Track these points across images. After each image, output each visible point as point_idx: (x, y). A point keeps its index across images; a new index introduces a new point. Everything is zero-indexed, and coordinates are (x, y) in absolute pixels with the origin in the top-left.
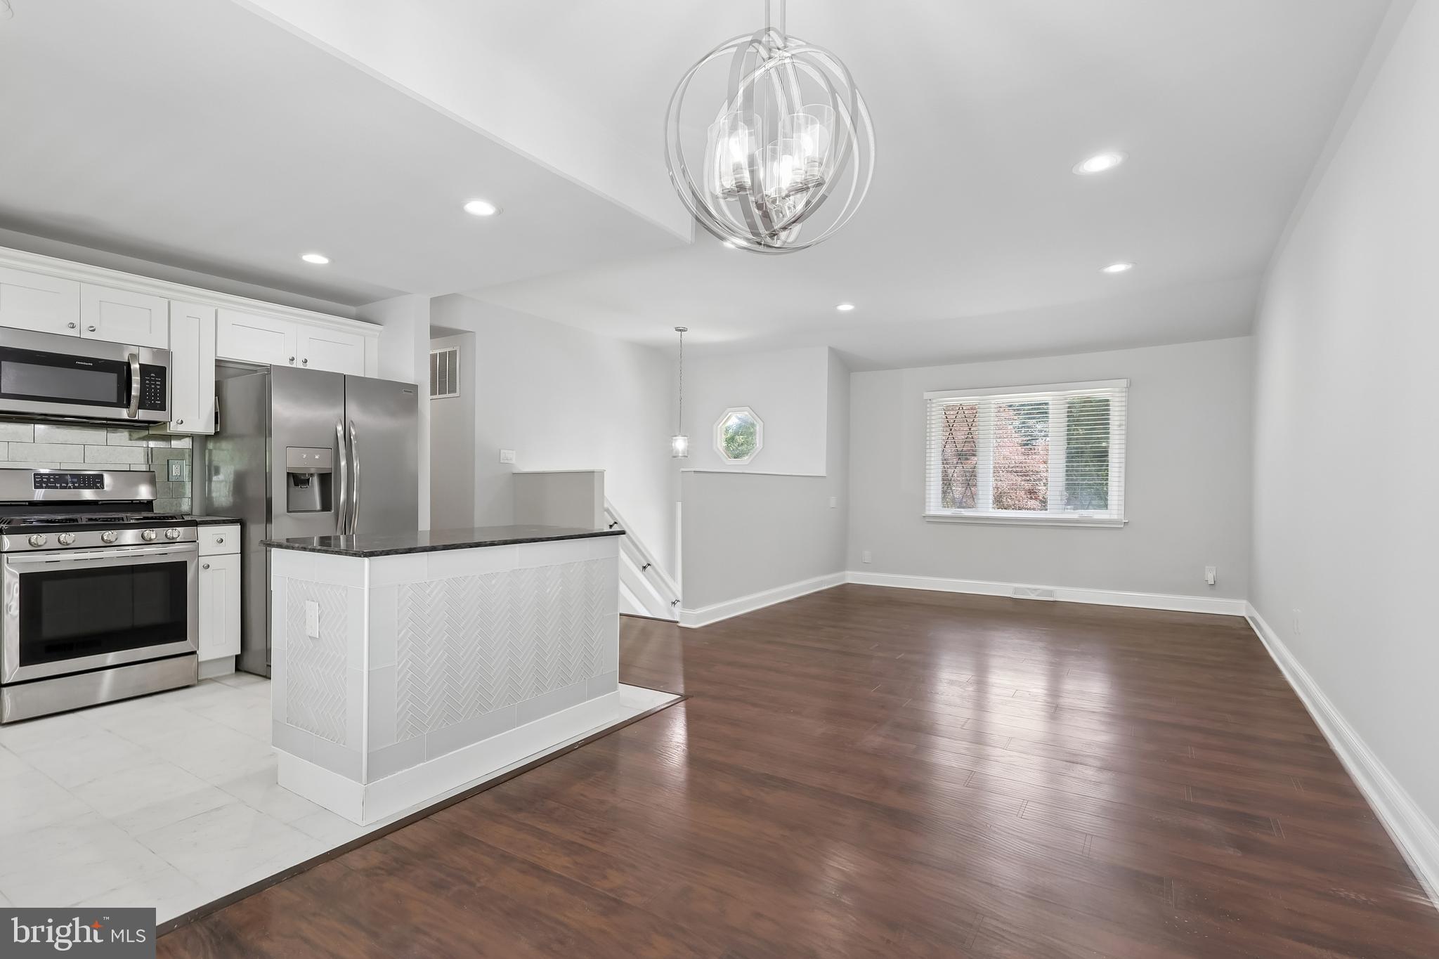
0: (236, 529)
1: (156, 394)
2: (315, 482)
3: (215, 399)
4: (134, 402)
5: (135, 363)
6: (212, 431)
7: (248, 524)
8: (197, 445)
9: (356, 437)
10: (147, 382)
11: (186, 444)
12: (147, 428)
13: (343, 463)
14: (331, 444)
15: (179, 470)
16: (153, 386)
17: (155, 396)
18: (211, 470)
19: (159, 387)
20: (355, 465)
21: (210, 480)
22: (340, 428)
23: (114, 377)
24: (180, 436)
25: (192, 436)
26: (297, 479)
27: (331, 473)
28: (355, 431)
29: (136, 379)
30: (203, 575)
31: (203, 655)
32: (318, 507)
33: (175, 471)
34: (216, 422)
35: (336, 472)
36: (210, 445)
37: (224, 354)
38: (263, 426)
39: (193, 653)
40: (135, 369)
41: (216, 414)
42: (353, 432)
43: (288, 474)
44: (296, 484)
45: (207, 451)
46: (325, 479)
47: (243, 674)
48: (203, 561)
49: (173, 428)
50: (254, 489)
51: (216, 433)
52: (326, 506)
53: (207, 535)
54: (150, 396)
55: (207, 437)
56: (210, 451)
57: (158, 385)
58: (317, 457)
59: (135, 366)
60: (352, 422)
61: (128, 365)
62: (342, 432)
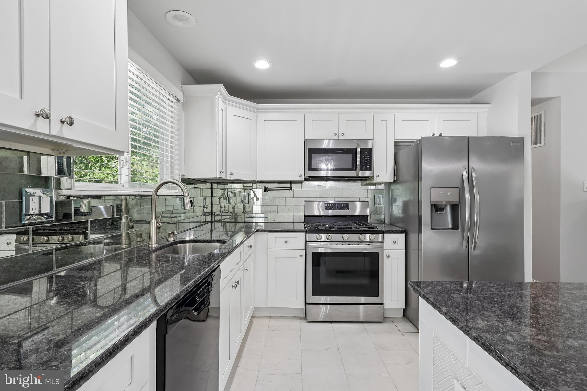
0: (403, 235)
1: (367, 162)
2: (448, 209)
3: (394, 163)
4: (358, 168)
5: (358, 148)
6: (392, 180)
7: (409, 233)
8: (387, 187)
9: (476, 178)
10: (364, 157)
11: (382, 187)
12: (366, 180)
13: (467, 196)
14: (459, 185)
15: (379, 200)
16: (366, 159)
17: (367, 164)
18: (392, 200)
19: (368, 159)
20: (476, 197)
21: (392, 206)
22: (465, 173)
23: (350, 156)
24: (380, 183)
25: (385, 183)
26: (437, 208)
27: (458, 205)
28: (476, 174)
29: (359, 156)
30: (387, 260)
31: (387, 306)
32: (450, 226)
33: (377, 201)
34: (394, 175)
35: (462, 203)
36: (393, 187)
37: (399, 138)
38: (417, 176)
39: (382, 304)
40: (359, 151)
41: (394, 170)
42: (474, 175)
43: (432, 205)
44: (436, 211)
45: (391, 190)
46: (455, 208)
47: (406, 319)
48: (386, 253)
49: (375, 179)
50: (413, 211)
51: (394, 181)
52: (455, 227)
53: (389, 238)
54: (365, 164)
55: (391, 183)
56: (392, 190)
57: (368, 158)
58: (449, 194)
59: (359, 150)
60: (473, 168)
61: (356, 149)
62: (466, 176)
